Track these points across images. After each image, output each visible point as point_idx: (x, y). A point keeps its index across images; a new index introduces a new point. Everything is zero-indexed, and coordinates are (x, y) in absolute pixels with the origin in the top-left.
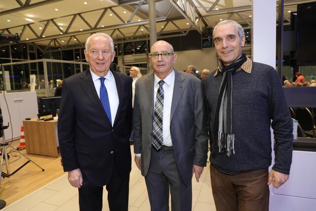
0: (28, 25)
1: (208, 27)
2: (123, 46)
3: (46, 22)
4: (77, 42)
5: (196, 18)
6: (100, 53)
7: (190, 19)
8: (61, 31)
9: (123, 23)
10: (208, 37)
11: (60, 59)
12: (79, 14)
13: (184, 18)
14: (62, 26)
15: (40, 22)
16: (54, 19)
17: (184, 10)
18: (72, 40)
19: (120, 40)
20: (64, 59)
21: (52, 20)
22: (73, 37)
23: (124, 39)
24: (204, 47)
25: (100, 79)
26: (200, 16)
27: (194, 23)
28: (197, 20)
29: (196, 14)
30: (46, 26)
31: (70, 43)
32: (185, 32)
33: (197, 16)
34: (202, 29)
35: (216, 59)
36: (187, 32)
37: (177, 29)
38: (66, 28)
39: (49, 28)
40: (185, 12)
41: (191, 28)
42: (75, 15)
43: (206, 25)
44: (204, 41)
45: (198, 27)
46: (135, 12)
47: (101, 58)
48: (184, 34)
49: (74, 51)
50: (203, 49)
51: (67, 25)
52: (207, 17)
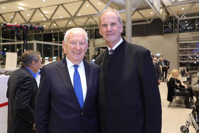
0: (19, 12)
1: (169, 16)
2: (94, 31)
3: (34, 10)
4: (57, 27)
5: (161, 8)
6: (78, 44)
7: (155, 8)
8: (46, 18)
9: (98, 13)
10: (169, 24)
11: (41, 41)
12: (62, 5)
13: (150, 8)
14: (47, 14)
15: (29, 10)
16: (41, 8)
17: (151, 2)
18: (52, 26)
19: (92, 26)
20: (44, 41)
21: (39, 8)
22: (54, 23)
23: (95, 26)
24: (165, 33)
25: (74, 66)
26: (164, 6)
27: (159, 13)
28: (162, 10)
29: (161, 5)
30: (34, 13)
31: (51, 28)
32: (150, 20)
33: (161, 6)
34: (165, 17)
35: (177, 44)
36: (151, 21)
37: (142, 17)
38: (51, 16)
39: (36, 15)
40: (152, 4)
41: (155, 17)
42: (58, 5)
43: (168, 14)
44: (165, 27)
45: (161, 15)
46: (108, 4)
47: (78, 48)
48: (149, 22)
49: (53, 34)
50: (164, 35)
51: (52, 13)
52: (169, 7)
